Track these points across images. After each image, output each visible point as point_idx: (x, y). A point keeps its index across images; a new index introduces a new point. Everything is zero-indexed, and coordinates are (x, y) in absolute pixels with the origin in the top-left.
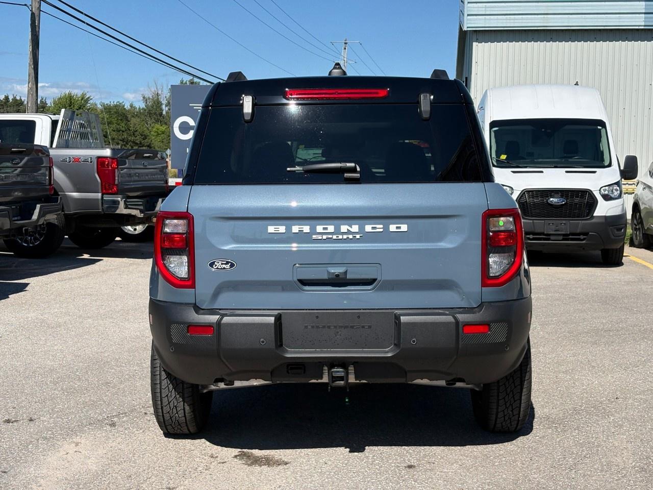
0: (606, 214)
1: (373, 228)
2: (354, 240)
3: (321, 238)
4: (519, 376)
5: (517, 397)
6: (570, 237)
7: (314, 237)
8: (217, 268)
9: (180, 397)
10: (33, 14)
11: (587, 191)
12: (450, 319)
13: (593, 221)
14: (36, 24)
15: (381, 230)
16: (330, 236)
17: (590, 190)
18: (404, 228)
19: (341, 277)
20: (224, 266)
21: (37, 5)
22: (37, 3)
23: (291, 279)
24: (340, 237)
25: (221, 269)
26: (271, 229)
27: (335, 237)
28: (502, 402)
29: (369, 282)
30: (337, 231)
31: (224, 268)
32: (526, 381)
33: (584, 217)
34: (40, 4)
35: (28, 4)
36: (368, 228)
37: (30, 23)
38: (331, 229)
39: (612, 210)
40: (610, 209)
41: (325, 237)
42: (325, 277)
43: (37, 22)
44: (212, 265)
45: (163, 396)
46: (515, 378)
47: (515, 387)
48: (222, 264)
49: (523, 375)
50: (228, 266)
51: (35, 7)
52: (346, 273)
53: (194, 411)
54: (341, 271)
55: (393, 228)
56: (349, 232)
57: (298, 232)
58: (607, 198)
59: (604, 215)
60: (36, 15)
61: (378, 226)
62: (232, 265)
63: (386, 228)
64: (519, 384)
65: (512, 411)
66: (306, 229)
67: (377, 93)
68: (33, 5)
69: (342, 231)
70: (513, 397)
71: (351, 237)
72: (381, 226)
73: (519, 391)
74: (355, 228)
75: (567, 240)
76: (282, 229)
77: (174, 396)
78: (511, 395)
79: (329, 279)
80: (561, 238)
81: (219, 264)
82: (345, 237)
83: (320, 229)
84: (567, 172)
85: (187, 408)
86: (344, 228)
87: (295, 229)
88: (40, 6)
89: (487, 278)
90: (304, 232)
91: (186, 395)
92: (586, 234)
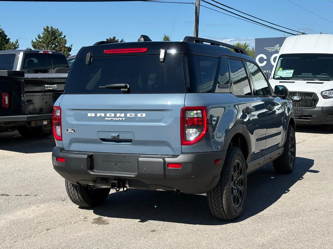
0: (323, 105)
1: (130, 115)
2: (122, 121)
3: (108, 119)
4: (220, 191)
5: (220, 202)
6: (303, 117)
7: (106, 119)
8: (69, 132)
9: (75, 190)
10: (196, 7)
11: (313, 93)
12: (161, 160)
13: (315, 109)
14: (198, 12)
15: (134, 116)
16: (112, 119)
17: (315, 93)
18: (144, 115)
19: (116, 138)
20: (71, 131)
21: (198, 3)
22: (198, 2)
23: (97, 138)
24: (116, 119)
25: (71, 132)
26: (89, 115)
27: (114, 119)
28: (213, 204)
29: (130, 141)
30: (115, 116)
31: (72, 132)
32: (224, 194)
33: (311, 107)
34: (200, 2)
35: (194, 3)
36: (128, 115)
37: (195, 11)
38: (113, 115)
39: (327, 104)
40: (326, 103)
41: (110, 119)
42: (111, 138)
43: (198, 11)
44: (67, 130)
45: (69, 189)
46: (218, 193)
47: (219, 197)
48: (71, 130)
49: (222, 191)
50: (73, 131)
51: (197, 4)
52: (119, 136)
53: (83, 197)
54: (116, 135)
55: (139, 115)
56: (120, 117)
57: (99, 116)
58: (325, 97)
59: (322, 106)
60: (198, 8)
61: (133, 114)
62: (74, 131)
63: (136, 115)
64: (220, 195)
65: (220, 209)
66: (103, 115)
67: (142, 50)
68: (197, 3)
69: (117, 116)
70: (218, 202)
71: (121, 119)
72: (134, 114)
73: (221, 199)
74: (123, 115)
75: (301, 119)
76: (93, 115)
77: (73, 189)
78: (217, 201)
79: (112, 139)
80: (298, 118)
81: (69, 130)
82: (118, 119)
83: (108, 115)
84: (307, 83)
85: (79, 195)
86: (118, 115)
87: (98, 115)
88: (200, 3)
89: (185, 141)
90: (102, 116)
91: (77, 189)
92: (311, 116)
